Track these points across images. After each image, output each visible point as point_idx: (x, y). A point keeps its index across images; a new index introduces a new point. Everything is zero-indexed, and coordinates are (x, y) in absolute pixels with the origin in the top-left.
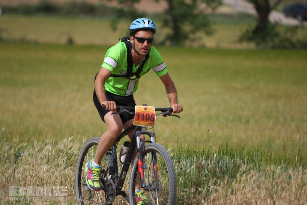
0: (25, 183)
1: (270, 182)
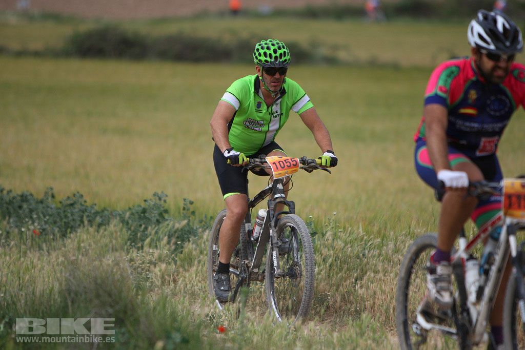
0: (374, 304)
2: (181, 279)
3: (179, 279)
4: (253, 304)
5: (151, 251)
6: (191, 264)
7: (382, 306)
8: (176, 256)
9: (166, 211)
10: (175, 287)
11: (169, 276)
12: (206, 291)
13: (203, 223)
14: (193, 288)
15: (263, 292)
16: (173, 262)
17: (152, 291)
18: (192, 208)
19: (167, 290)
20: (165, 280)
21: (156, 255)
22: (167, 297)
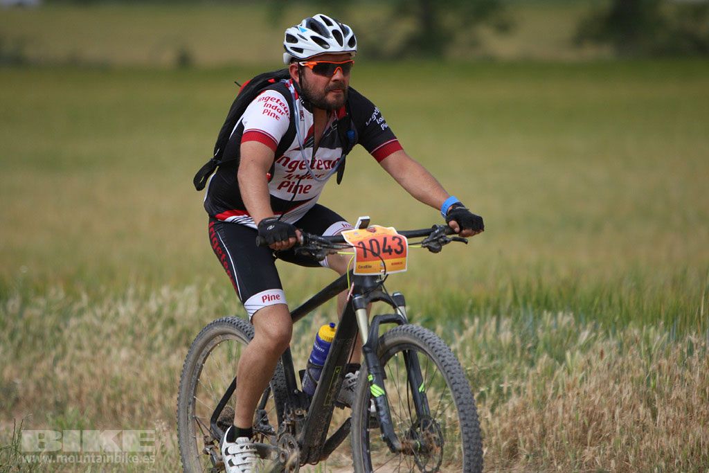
1: (643, 367)
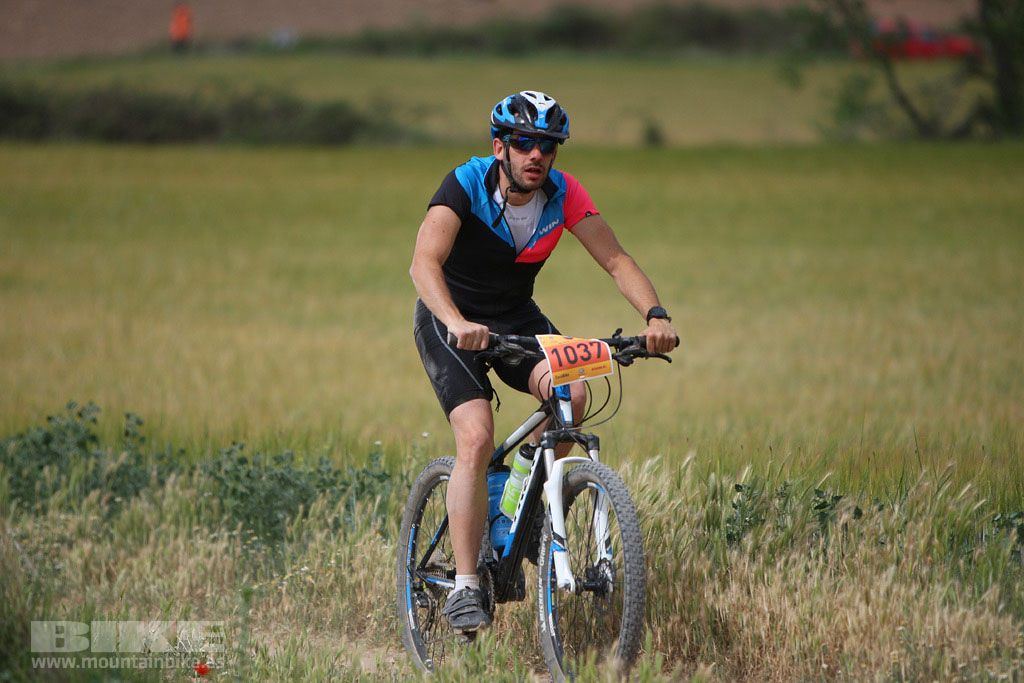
2: (123, 571)
3: (118, 571)
4: (265, 617)
5: (63, 517)
6: (141, 542)
7: (517, 615)
8: (113, 527)
9: (94, 439)
10: (111, 587)
11: (98, 565)
12: (172, 594)
13: (166, 460)
14: (147, 588)
15: (284, 592)
16: (107, 538)
17: (64, 595)
18: (142, 431)
19: (94, 594)
20: (91, 575)
21: (72, 526)
22: (93, 609)
